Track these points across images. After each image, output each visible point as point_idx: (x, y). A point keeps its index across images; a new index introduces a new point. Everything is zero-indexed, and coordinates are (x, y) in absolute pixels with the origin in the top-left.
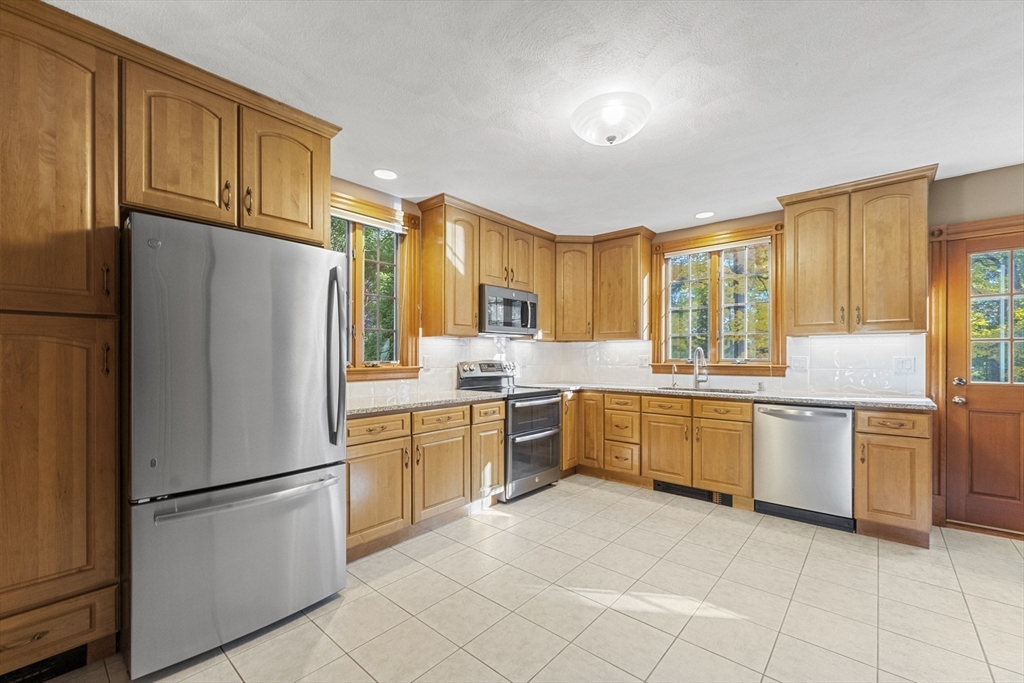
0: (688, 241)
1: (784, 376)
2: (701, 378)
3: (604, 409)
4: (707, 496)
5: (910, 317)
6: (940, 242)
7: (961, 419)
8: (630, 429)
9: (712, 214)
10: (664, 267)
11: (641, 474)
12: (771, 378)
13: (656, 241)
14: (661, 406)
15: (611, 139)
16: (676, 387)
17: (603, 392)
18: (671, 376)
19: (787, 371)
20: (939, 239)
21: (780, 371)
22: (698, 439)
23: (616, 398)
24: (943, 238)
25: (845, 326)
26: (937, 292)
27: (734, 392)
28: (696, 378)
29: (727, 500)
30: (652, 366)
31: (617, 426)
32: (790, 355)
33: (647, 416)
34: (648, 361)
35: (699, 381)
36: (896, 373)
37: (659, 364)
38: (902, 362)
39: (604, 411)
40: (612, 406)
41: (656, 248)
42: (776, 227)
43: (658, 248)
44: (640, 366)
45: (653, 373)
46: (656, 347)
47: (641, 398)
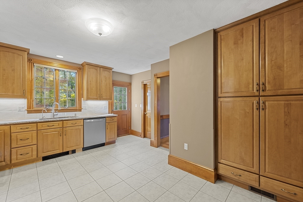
1: (81, 111)
2: (55, 114)
3: (11, 133)
4: (67, 153)
5: (110, 97)
8: (30, 139)
9: (63, 57)
11: (37, 157)
12: (78, 112)
13: (29, 56)
14: (48, 126)
15: (100, 34)
16: (44, 118)
17: (10, 125)
18: (42, 114)
21: (80, 110)
22: (65, 135)
23: (19, 127)
25: (99, 98)
27: (67, 117)
28: (53, 114)
29: (74, 152)
30: (27, 110)
31: (21, 140)
32: (82, 105)
33: (41, 131)
34: (24, 108)
35: (55, 115)
36: (104, 109)
37: (31, 109)
38: (105, 107)
39: (11, 134)
40: (17, 131)
41: (29, 60)
42: (79, 68)
43: (30, 60)
44: (20, 111)
45: (28, 113)
46: (29, 102)
47: (37, 124)
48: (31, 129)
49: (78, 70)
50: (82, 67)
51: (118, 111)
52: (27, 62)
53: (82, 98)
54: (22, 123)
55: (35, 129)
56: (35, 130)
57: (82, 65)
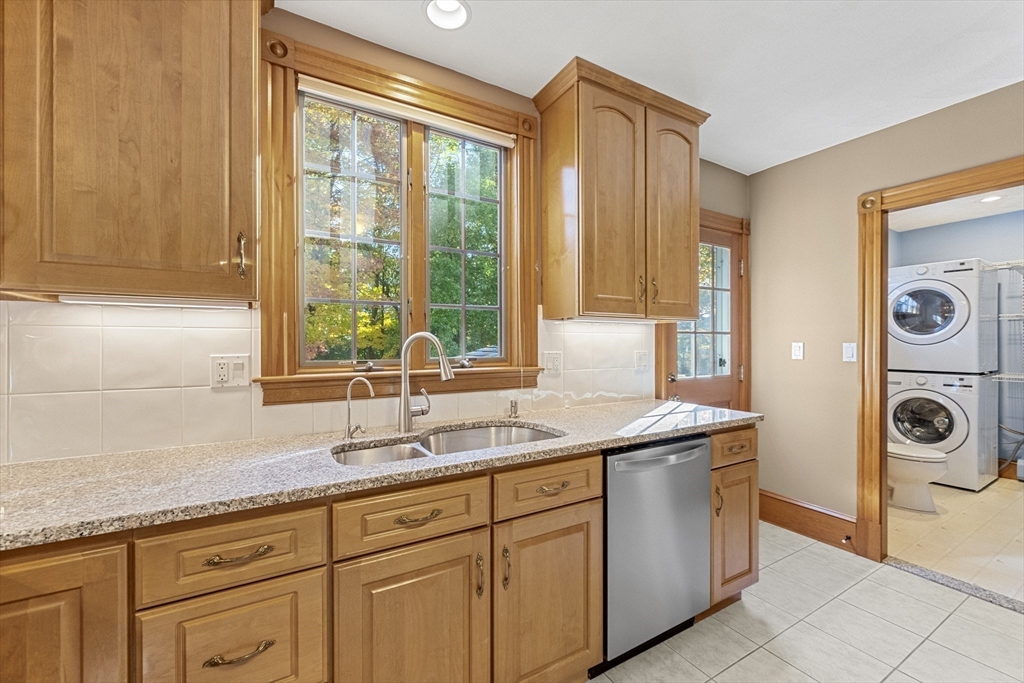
3: (132, 611)
5: (690, 300)
17: (128, 537)
19: (540, 378)
21: (530, 378)
22: (505, 581)
23: (195, 549)
25: (643, 305)
30: (264, 384)
31: (212, 664)
32: (543, 350)
33: (358, 570)
34: (246, 369)
35: (415, 414)
36: (637, 372)
37: (286, 377)
38: (640, 358)
39: (132, 622)
40: (187, 583)
41: (273, 47)
42: (524, 122)
43: (279, 51)
44: (221, 387)
45: (266, 403)
46: (275, 328)
47: (330, 511)
48: (288, 561)
49: (522, 132)
50: (537, 115)
51: (695, 379)
52: (263, 59)
53: (540, 307)
54: (222, 510)
55: (316, 553)
56: (317, 559)
57: (536, 101)
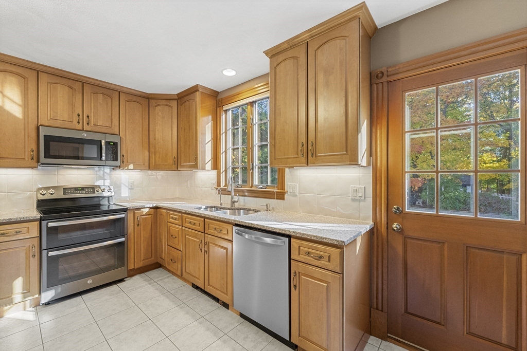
0: (234, 96)
1: (283, 199)
5: (347, 151)
6: (382, 83)
7: (398, 244)
8: (177, 238)
10: (223, 117)
11: (182, 275)
13: (219, 97)
14: (190, 223)
17: (166, 209)
19: (286, 196)
20: (381, 80)
21: (282, 196)
23: (172, 214)
24: (385, 79)
25: (304, 160)
26: (381, 129)
28: (232, 198)
29: (226, 306)
31: (172, 236)
32: (287, 182)
34: (215, 185)
47: (182, 216)
48: (178, 222)
56: (180, 224)
